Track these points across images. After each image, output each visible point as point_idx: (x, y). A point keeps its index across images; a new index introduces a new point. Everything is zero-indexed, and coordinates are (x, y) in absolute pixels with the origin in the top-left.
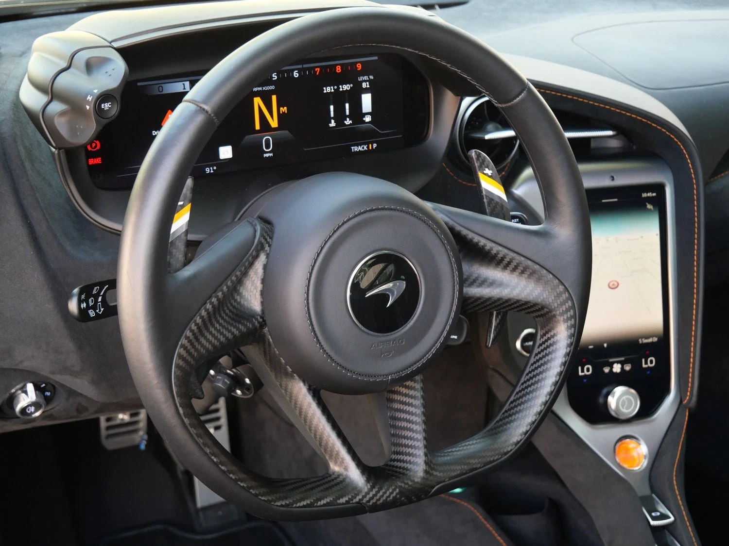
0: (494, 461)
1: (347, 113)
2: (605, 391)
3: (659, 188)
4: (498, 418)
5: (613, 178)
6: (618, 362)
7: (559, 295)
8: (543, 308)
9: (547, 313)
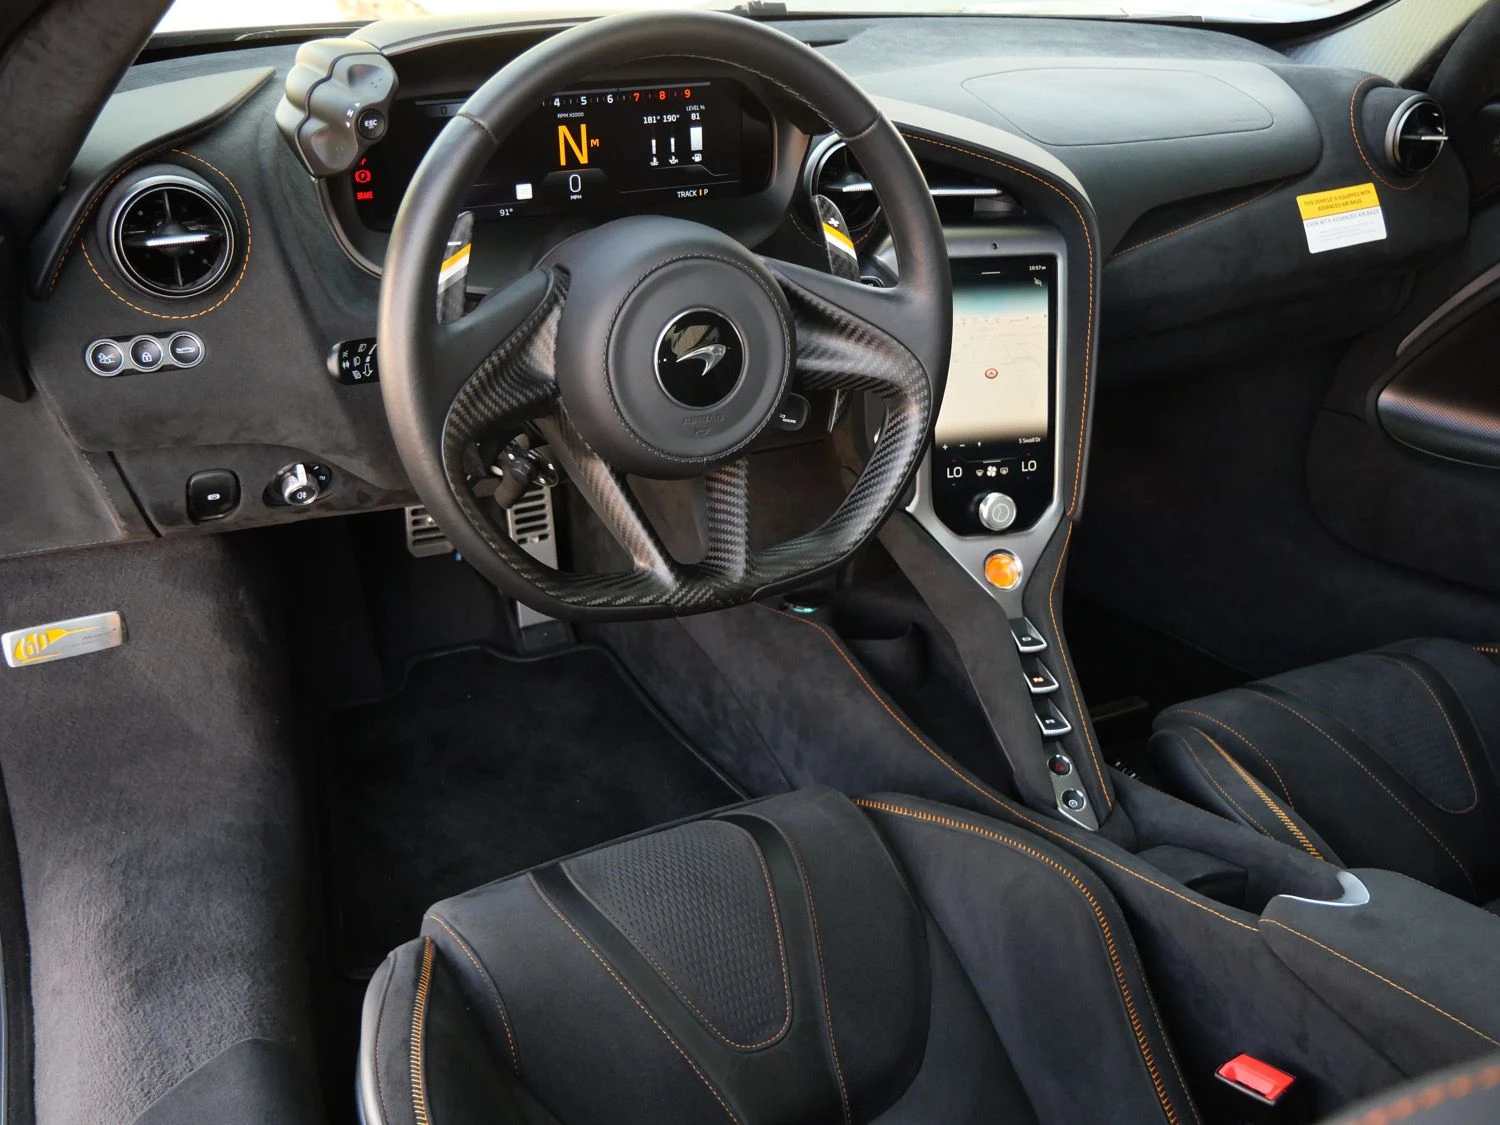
0: (827, 562)
1: (673, 150)
2: (977, 498)
3: (1050, 261)
4: (835, 515)
5: (995, 247)
6: (993, 465)
7: (911, 372)
8: (892, 386)
9: (898, 392)
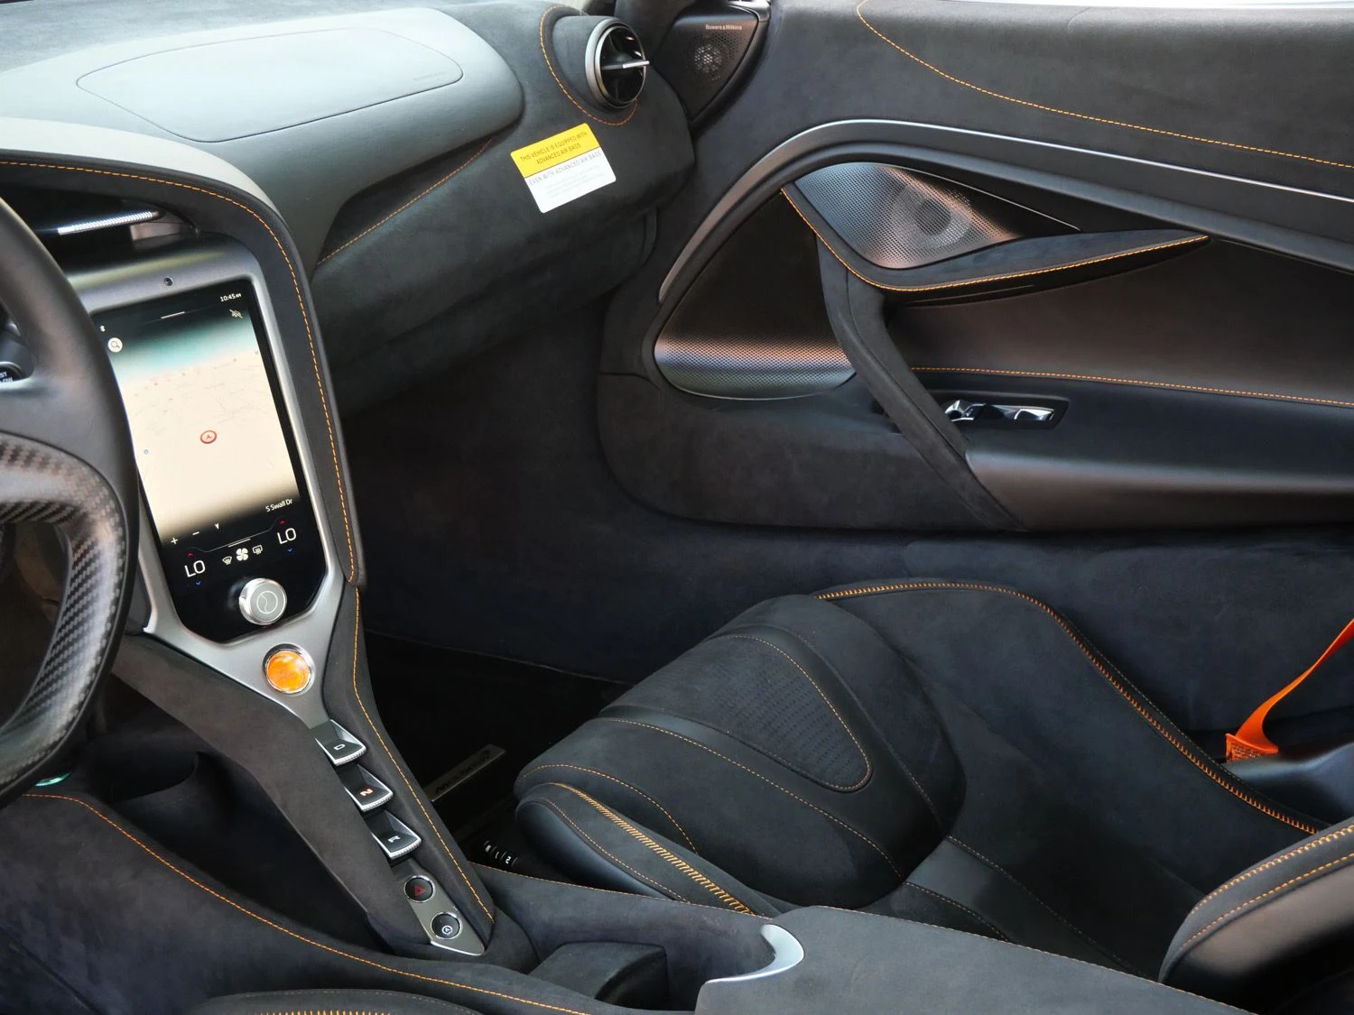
0: (34, 764)
2: (234, 589)
3: (244, 285)
4: (31, 694)
5: (169, 282)
6: (241, 546)
8: (63, 506)
9: (73, 513)
